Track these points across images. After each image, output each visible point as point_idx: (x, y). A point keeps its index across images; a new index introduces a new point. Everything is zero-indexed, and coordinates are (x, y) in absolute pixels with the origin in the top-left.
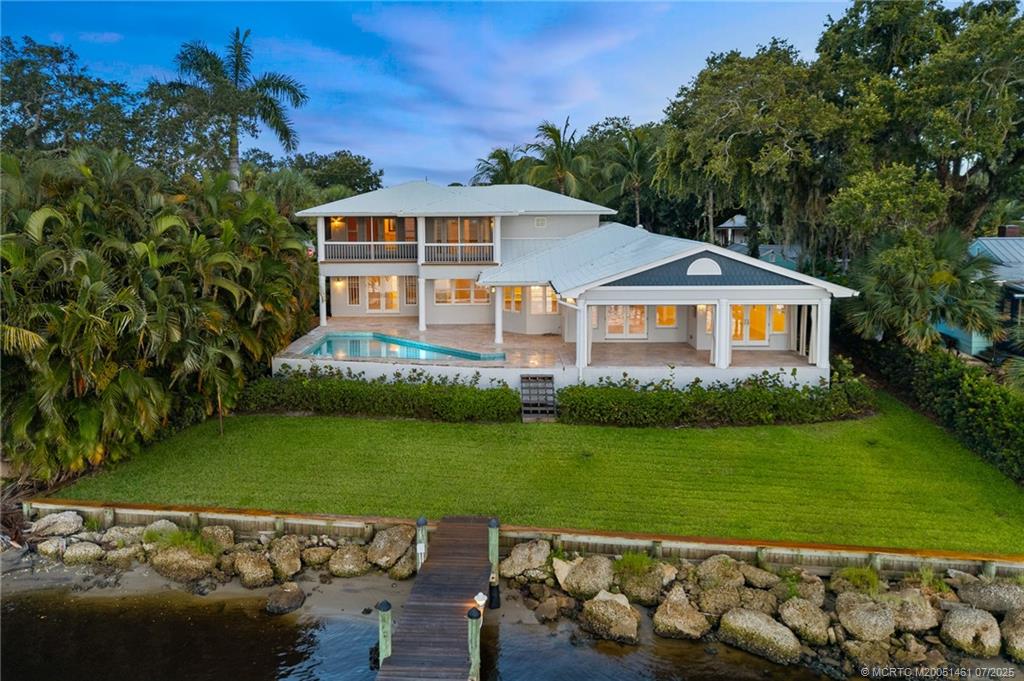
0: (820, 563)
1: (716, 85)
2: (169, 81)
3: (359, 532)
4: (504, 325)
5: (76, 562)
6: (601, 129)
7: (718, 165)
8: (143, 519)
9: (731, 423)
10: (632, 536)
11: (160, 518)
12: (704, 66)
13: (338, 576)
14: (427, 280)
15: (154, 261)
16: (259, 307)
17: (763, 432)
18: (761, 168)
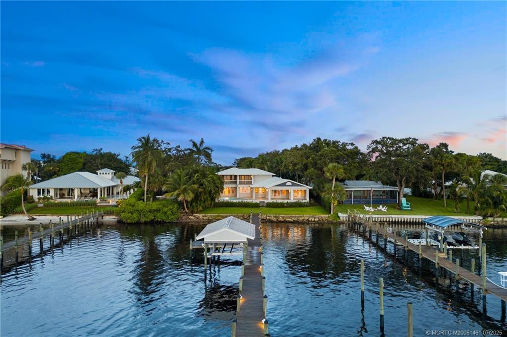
0: (298, 216)
4: (255, 196)
9: (292, 207)
10: (276, 215)
14: (239, 188)
18: (296, 168)
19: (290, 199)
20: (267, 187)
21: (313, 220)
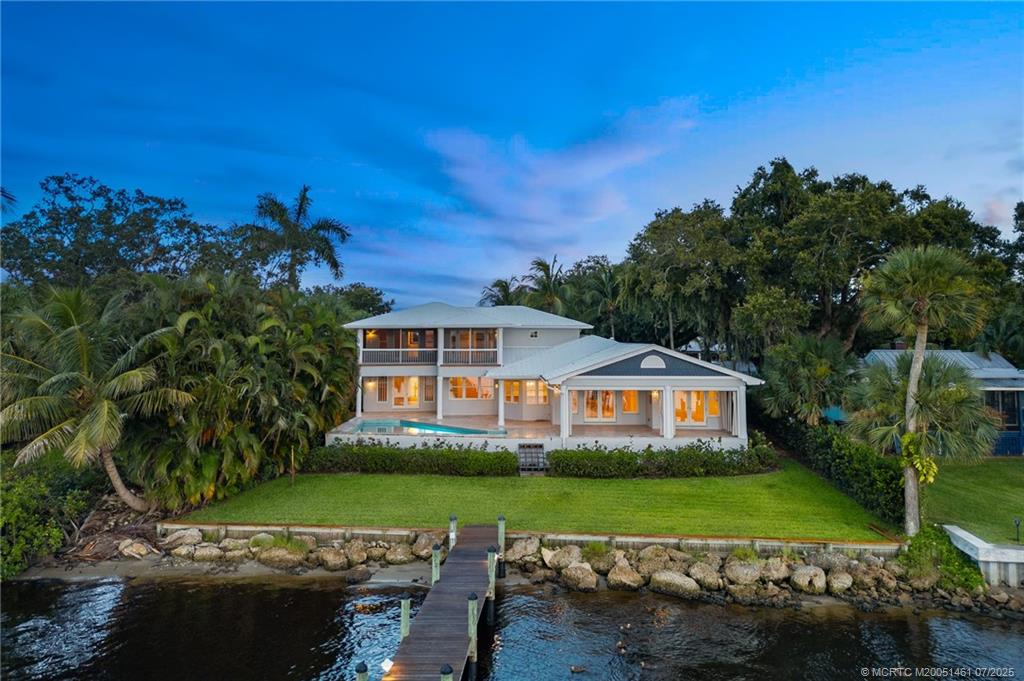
0: (721, 549)
1: (656, 233)
2: (245, 223)
3: (405, 539)
4: (505, 415)
5: (203, 559)
6: (584, 265)
7: (659, 289)
8: (247, 534)
9: (674, 475)
10: (595, 535)
11: (260, 532)
12: (654, 219)
13: (392, 564)
14: (444, 378)
15: (263, 349)
16: (327, 388)
17: (696, 481)
18: (687, 290)
19: (657, 433)
20: (555, 376)
21: (820, 583)
